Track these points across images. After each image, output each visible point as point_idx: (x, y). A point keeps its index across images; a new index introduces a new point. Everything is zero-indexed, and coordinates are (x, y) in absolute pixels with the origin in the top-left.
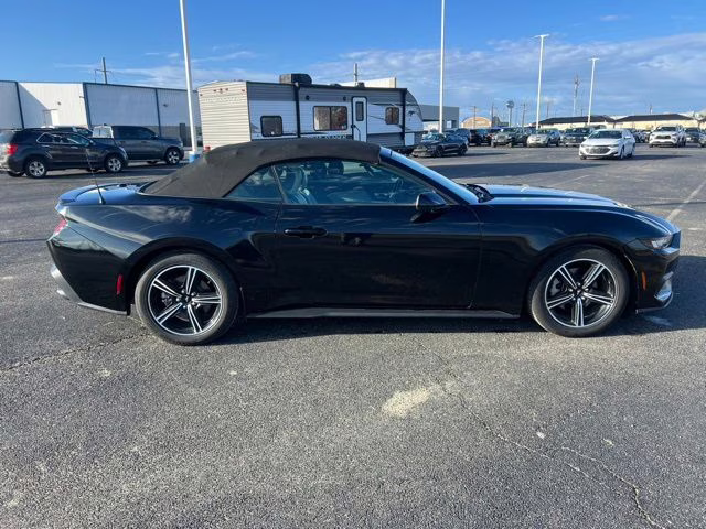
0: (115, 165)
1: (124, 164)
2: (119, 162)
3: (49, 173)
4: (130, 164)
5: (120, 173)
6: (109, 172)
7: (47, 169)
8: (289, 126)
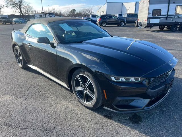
0: (122, 24)
1: (125, 24)
2: (124, 23)
3: (107, 26)
4: (127, 24)
5: (123, 26)
6: (121, 26)
7: (106, 25)
8: (164, 13)
